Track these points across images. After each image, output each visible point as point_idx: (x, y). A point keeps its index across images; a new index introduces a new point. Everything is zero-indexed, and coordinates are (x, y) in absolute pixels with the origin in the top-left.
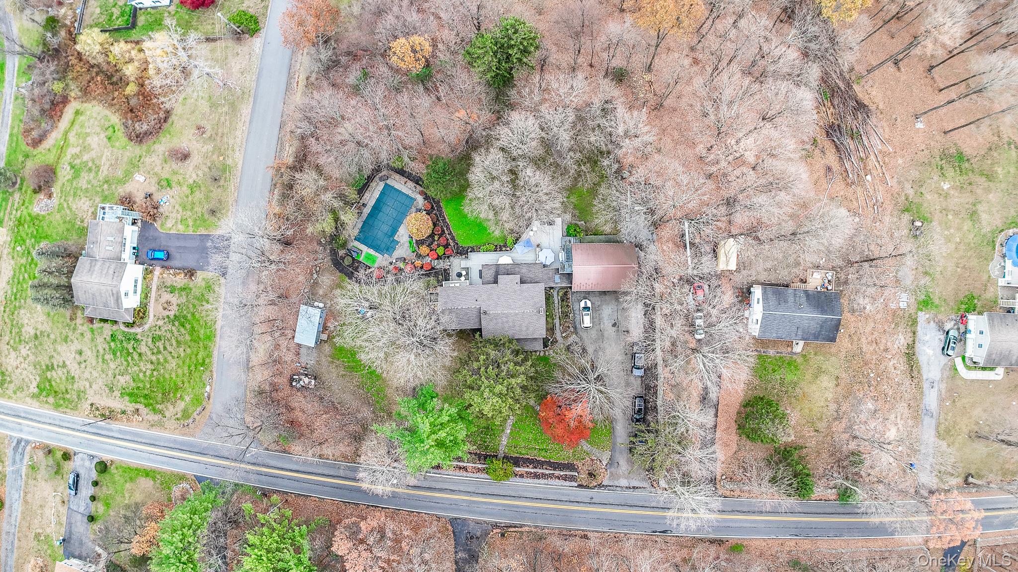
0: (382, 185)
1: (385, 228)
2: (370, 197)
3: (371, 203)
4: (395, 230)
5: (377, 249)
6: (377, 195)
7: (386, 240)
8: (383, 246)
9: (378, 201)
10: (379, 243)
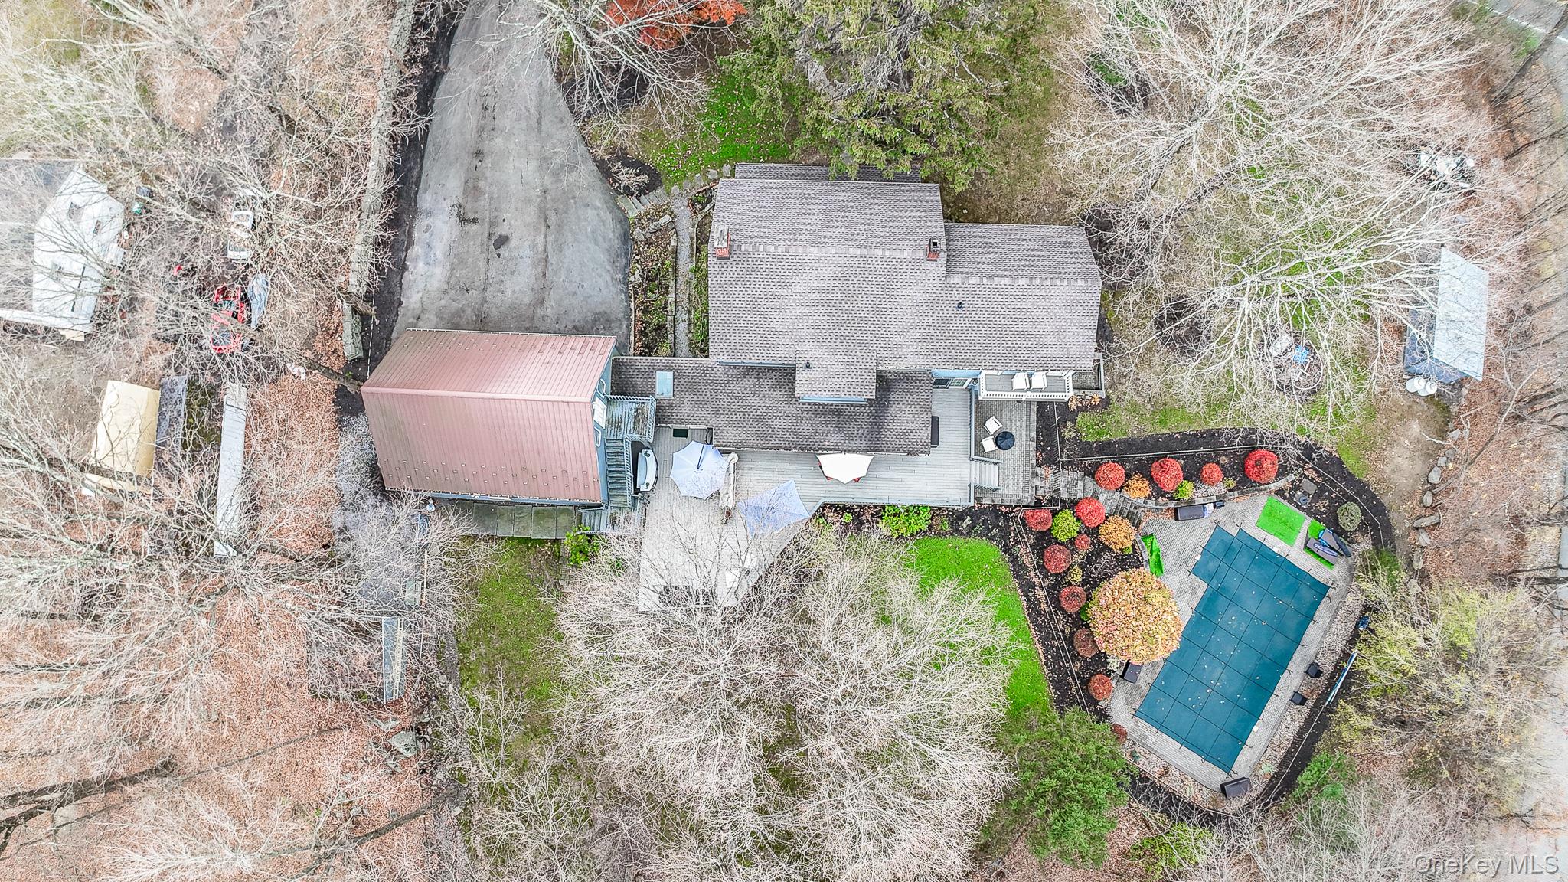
0: (1242, 766)
1: (1232, 620)
2: (1278, 726)
3: (1277, 704)
4: (1206, 612)
5: (1261, 554)
6: (1259, 734)
7: (1233, 581)
8: (1243, 561)
9: (1253, 713)
10: (1255, 573)
